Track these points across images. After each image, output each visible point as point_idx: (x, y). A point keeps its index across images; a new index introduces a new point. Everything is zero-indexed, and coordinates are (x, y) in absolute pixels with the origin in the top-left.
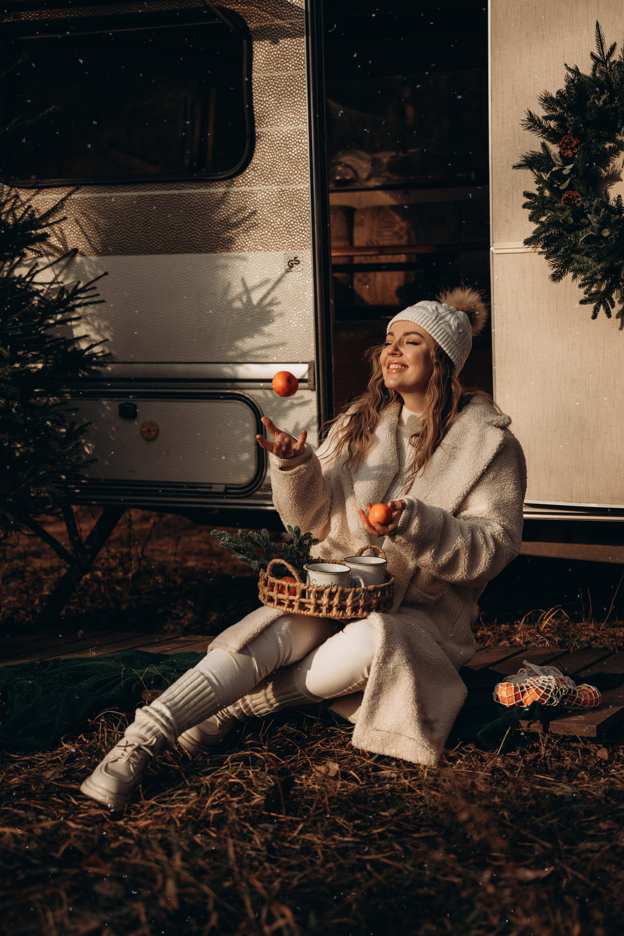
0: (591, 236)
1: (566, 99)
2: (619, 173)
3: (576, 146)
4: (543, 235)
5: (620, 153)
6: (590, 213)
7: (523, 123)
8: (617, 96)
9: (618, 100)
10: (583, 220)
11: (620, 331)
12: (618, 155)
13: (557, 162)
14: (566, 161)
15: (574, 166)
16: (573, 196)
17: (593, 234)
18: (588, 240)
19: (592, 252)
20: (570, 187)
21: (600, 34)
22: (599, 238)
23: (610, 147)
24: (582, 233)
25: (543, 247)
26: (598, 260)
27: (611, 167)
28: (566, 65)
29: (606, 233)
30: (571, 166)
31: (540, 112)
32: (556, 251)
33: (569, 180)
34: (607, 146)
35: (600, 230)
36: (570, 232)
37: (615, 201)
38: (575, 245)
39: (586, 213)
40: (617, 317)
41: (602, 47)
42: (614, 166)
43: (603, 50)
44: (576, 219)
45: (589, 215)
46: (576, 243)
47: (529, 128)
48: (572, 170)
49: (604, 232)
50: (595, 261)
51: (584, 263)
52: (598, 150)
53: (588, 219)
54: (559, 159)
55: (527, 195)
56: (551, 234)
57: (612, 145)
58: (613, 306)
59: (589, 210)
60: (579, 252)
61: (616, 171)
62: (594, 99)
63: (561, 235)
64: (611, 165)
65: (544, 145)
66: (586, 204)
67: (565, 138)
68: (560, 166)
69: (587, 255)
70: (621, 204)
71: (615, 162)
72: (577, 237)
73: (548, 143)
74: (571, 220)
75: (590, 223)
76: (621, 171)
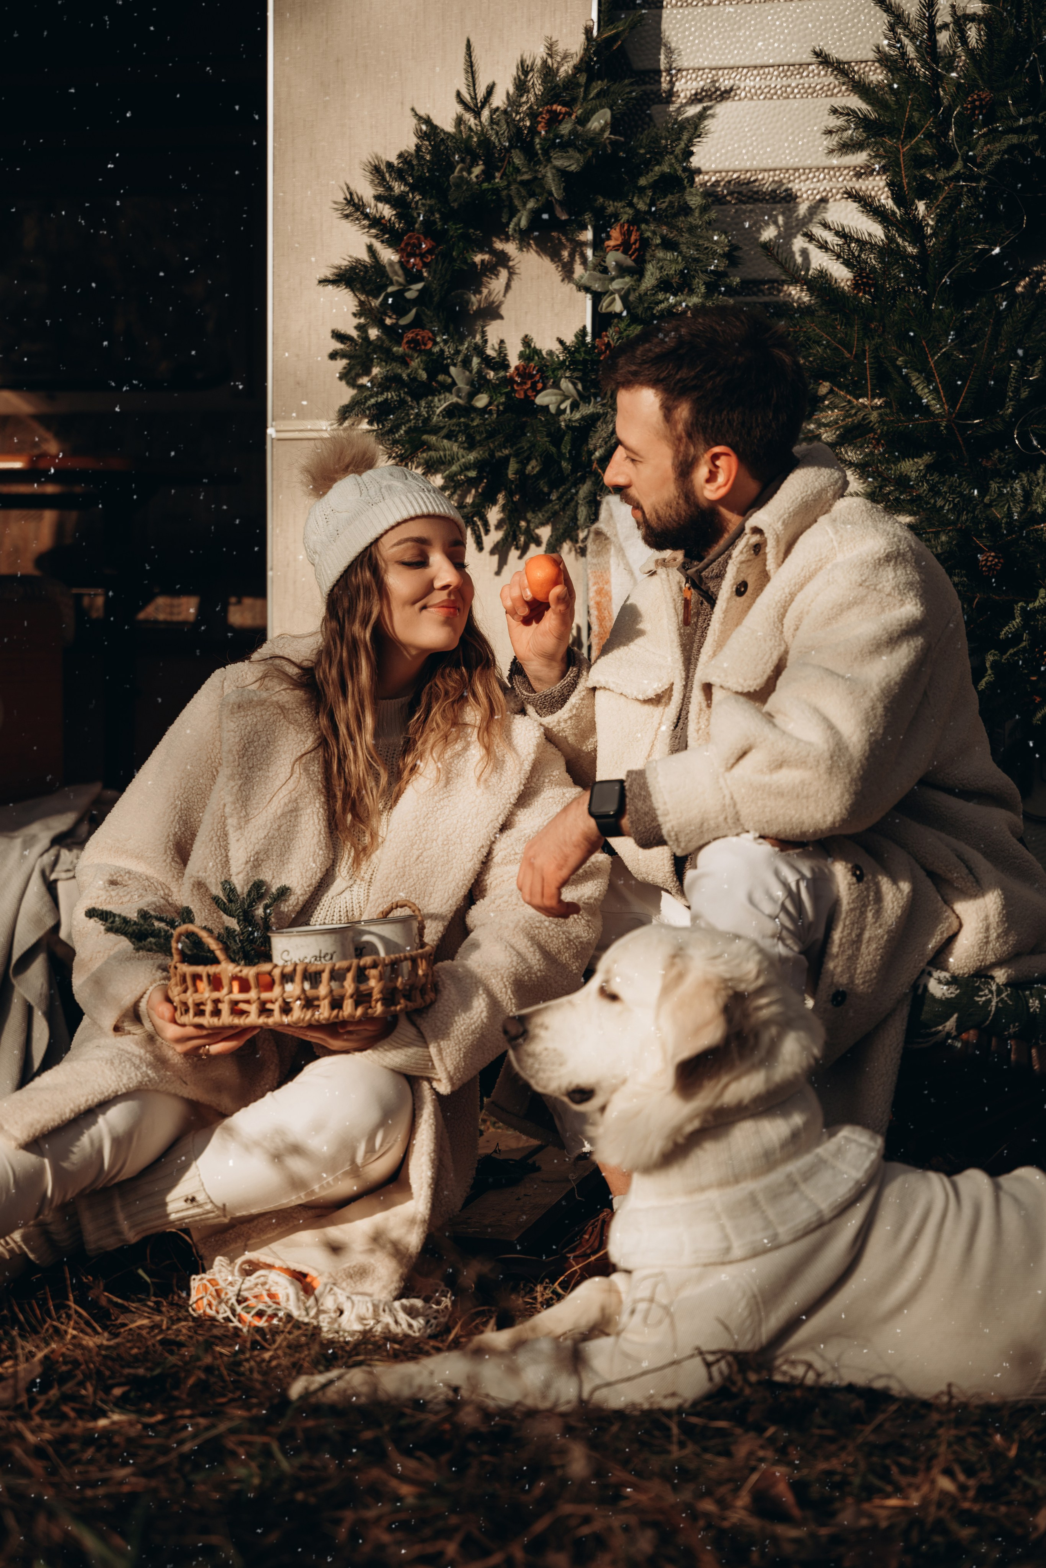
0: (455, 405)
1: (413, 169)
2: (499, 306)
3: (429, 251)
4: (373, 401)
5: (499, 271)
6: (455, 365)
7: (336, 206)
8: (498, 171)
9: (501, 178)
10: (441, 377)
11: (497, 578)
12: (497, 275)
13: (395, 278)
14: (412, 277)
15: (424, 287)
16: (423, 337)
17: (460, 401)
18: (450, 412)
19: (459, 431)
20: (418, 323)
21: (471, 62)
22: (468, 410)
23: (483, 261)
24: (439, 401)
25: (370, 423)
26: (471, 445)
27: (484, 295)
28: (413, 110)
29: (481, 401)
30: (420, 286)
31: (366, 191)
32: (391, 431)
33: (414, 311)
34: (478, 258)
35: (472, 395)
36: (417, 398)
37: (493, 349)
38: (427, 420)
39: (448, 366)
40: (492, 552)
41: (474, 85)
42: (490, 293)
43: (475, 90)
44: (432, 376)
45: (452, 370)
46: (429, 416)
47: (347, 216)
48: (421, 291)
49: (477, 400)
50: (464, 448)
51: (445, 450)
52: (465, 261)
53: (450, 376)
54: (400, 272)
55: (338, 336)
56: (386, 400)
57: (486, 257)
58: (487, 532)
59: (452, 360)
60: (435, 431)
61: (493, 302)
62: (461, 170)
63: (402, 402)
64: (485, 291)
65: (370, 249)
66: (449, 350)
67: (410, 237)
68: (400, 284)
69: (449, 436)
70: (506, 355)
71: (492, 286)
72: (430, 407)
73: (378, 245)
74: (424, 375)
75: (454, 383)
76: (501, 303)
